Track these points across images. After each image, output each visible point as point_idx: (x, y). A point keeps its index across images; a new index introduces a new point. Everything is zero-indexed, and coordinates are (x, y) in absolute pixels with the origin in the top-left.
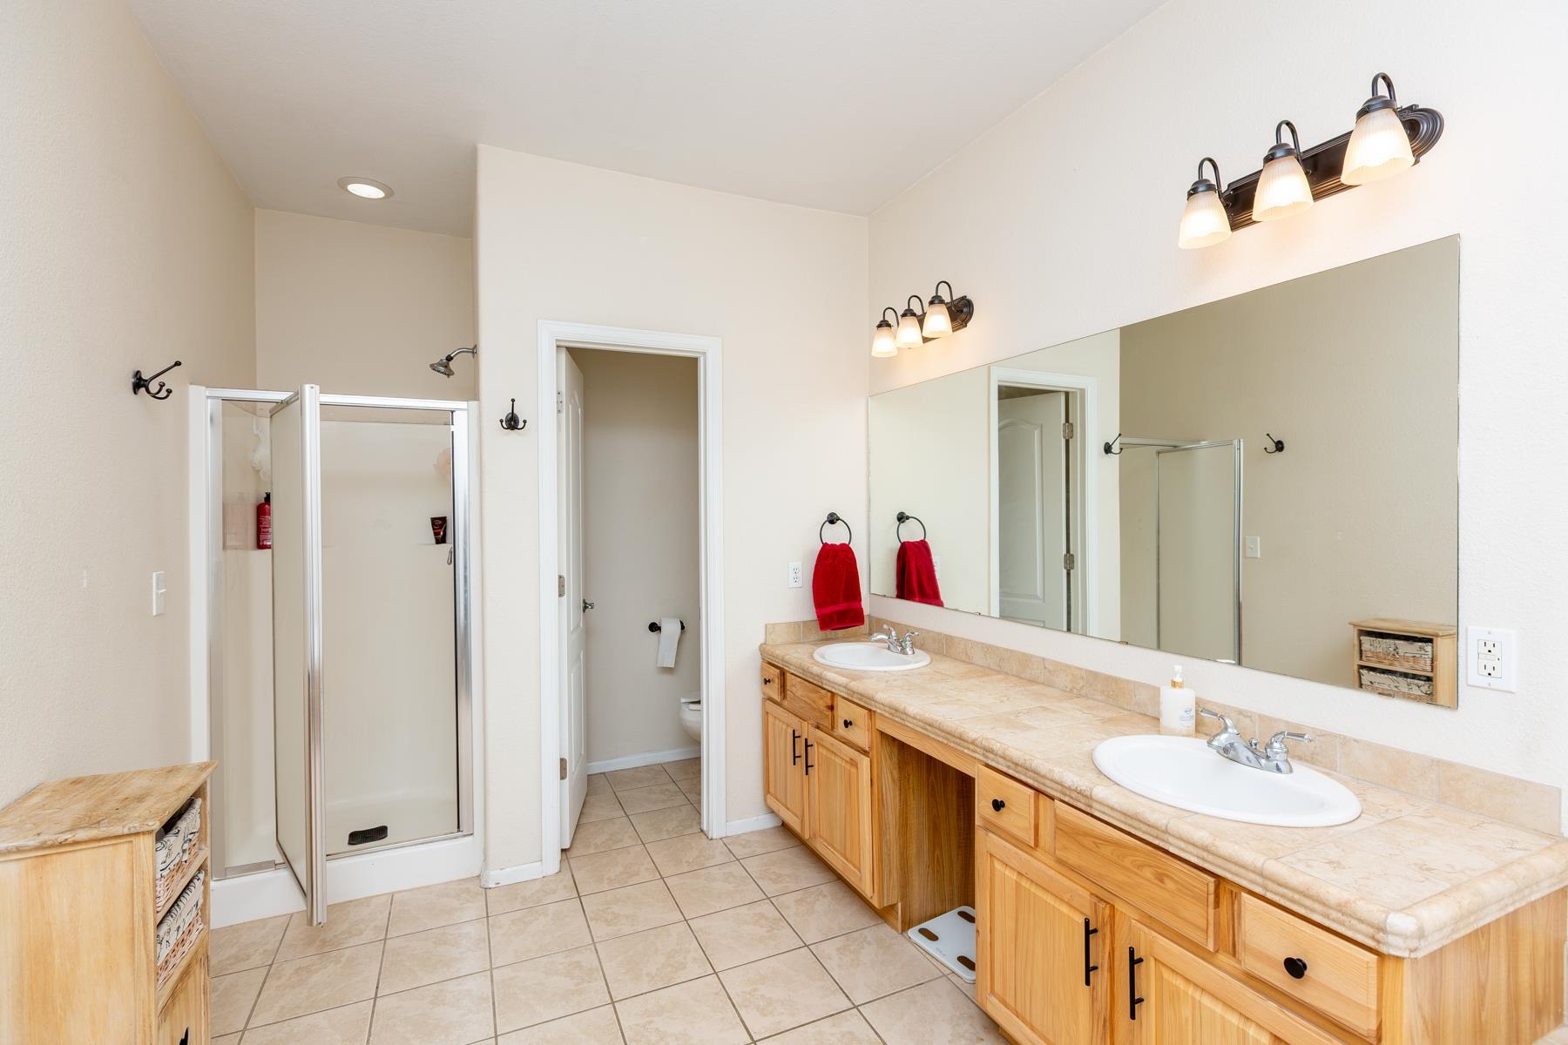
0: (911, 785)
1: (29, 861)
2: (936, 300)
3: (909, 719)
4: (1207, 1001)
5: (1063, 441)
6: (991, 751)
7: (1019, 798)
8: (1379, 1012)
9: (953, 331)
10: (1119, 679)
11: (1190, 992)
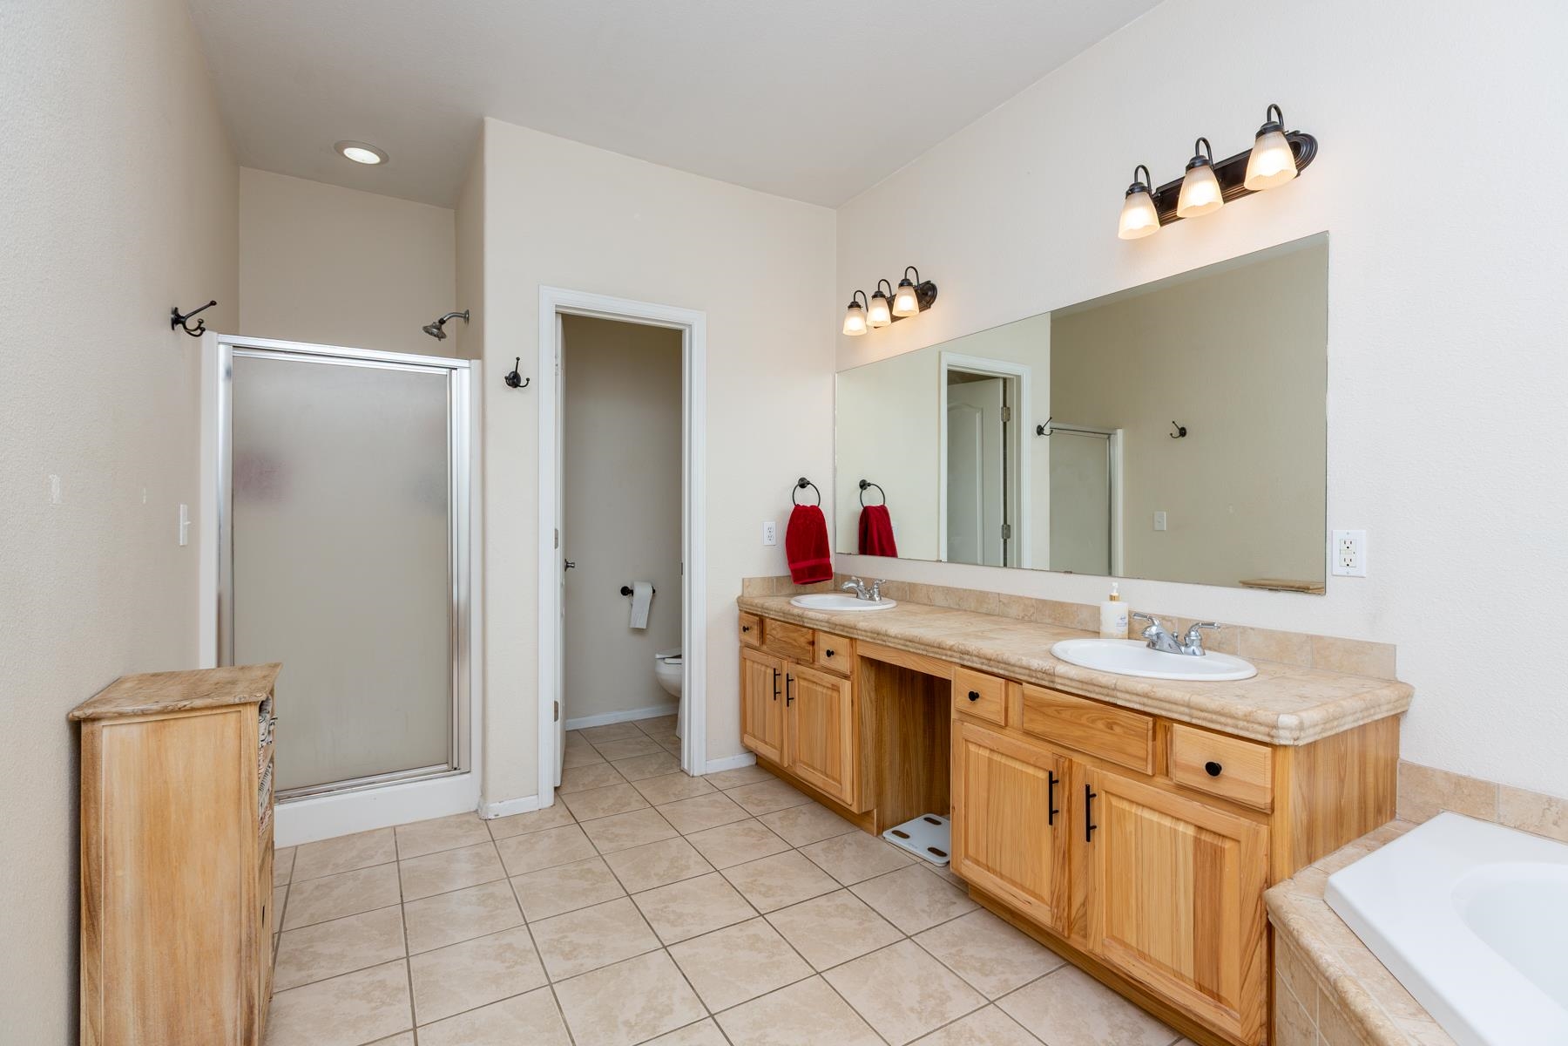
0: (885, 707)
1: (150, 724)
2: (905, 283)
3: (890, 639)
4: (1147, 814)
5: (1001, 423)
6: (968, 653)
7: (992, 689)
8: (1273, 790)
9: (920, 311)
10: (1064, 603)
11: (1133, 811)
